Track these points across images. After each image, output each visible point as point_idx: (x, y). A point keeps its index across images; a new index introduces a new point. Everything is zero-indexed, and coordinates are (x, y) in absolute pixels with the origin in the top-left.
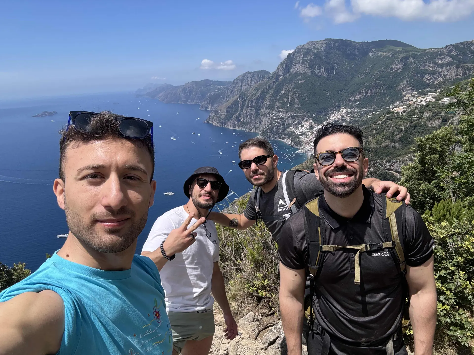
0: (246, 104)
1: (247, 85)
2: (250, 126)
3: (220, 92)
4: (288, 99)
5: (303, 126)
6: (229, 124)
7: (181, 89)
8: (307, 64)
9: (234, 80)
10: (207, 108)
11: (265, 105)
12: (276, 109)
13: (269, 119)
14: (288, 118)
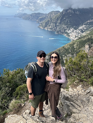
1: (53, 15)
2: (53, 29)
3: (43, 17)
4: (66, 21)
5: (70, 30)
6: (46, 28)
7: (30, 15)
10: (39, 22)
11: (58, 22)
13: (59, 27)
14: (65, 27)
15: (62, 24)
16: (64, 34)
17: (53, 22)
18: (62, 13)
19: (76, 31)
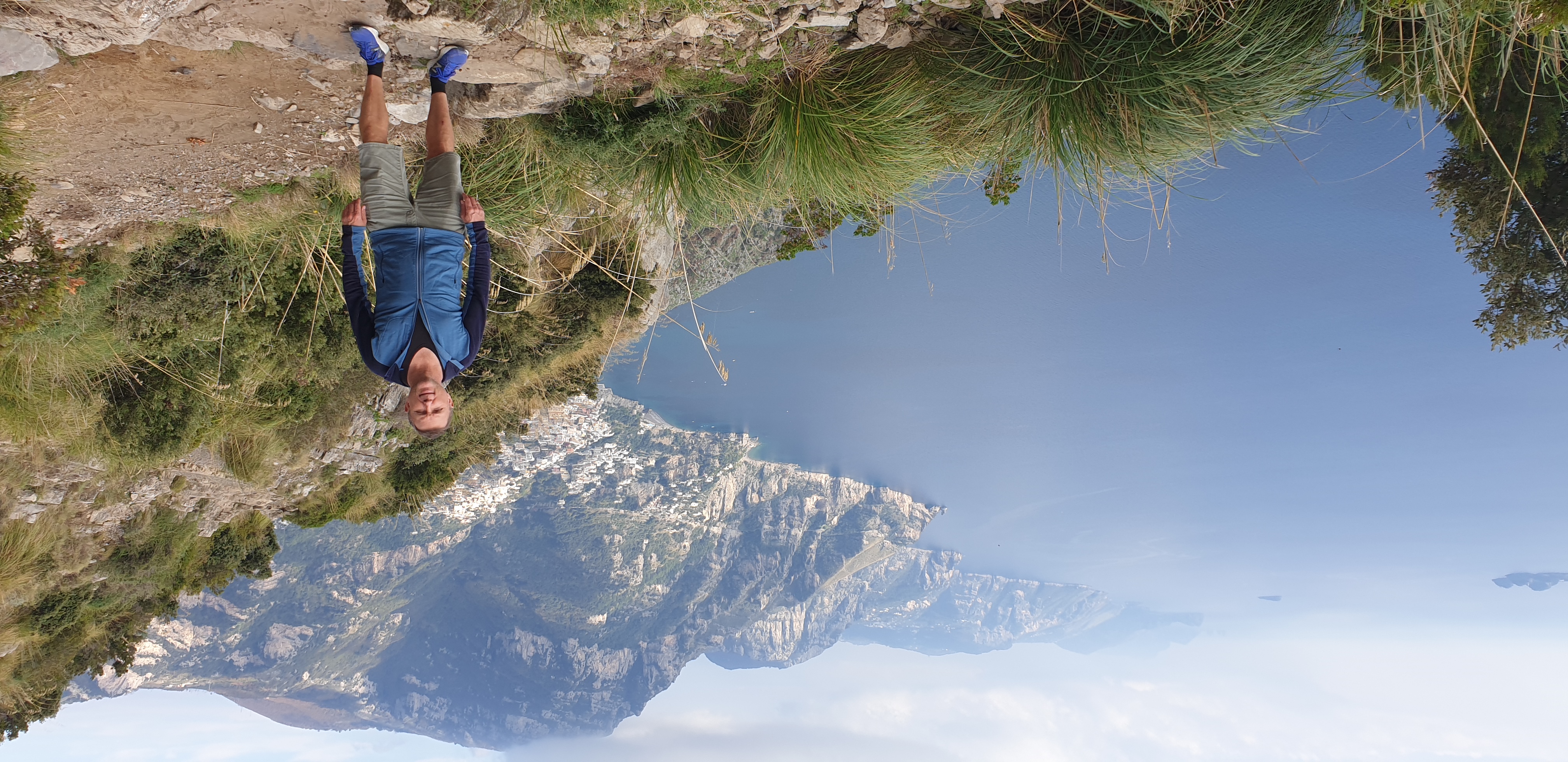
0: (790, 558)
1: (787, 623)
2: (780, 484)
3: (887, 610)
4: (647, 565)
5: (601, 470)
6: (853, 494)
7: (1027, 630)
8: (576, 675)
9: (832, 644)
10: (935, 557)
11: (725, 550)
12: (688, 533)
13: (713, 504)
14: (649, 499)
15: (681, 537)
16: (665, 433)
17: (784, 551)
18: (681, 641)
19: (543, 464)
